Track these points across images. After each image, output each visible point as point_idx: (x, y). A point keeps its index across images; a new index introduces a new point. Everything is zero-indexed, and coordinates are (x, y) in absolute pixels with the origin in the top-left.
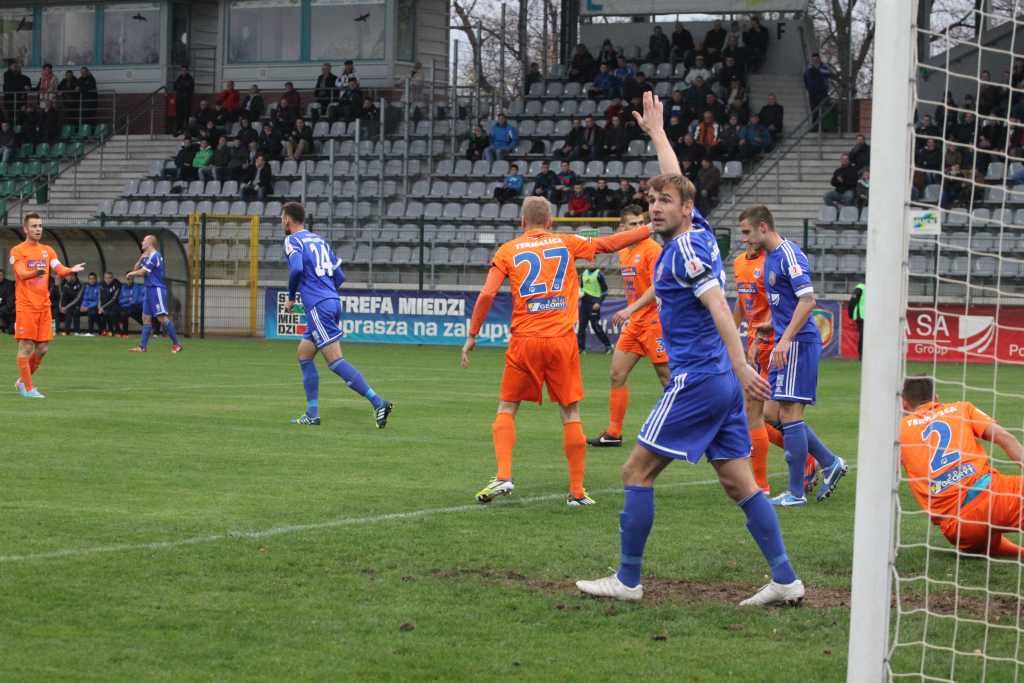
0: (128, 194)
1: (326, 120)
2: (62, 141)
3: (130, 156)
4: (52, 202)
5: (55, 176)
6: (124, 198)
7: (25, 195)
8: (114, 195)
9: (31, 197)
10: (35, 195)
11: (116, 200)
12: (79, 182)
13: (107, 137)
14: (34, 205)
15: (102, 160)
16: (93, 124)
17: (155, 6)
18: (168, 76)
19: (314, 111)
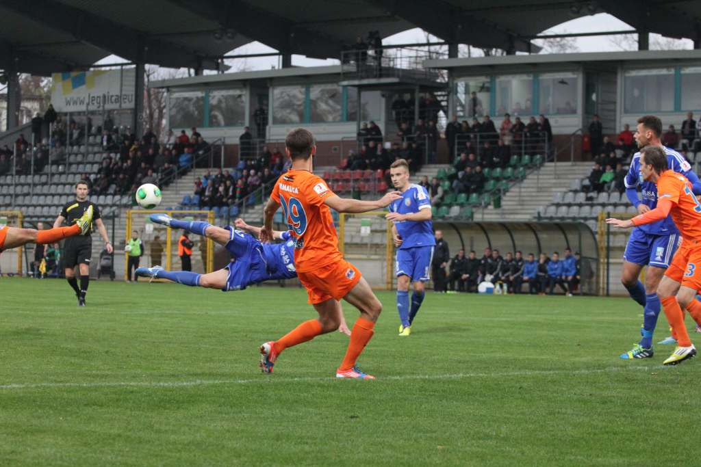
0: (556, 201)
1: (692, 151)
2: (511, 166)
3: (558, 176)
4: (504, 207)
5: (506, 191)
6: (553, 204)
7: (485, 203)
8: (547, 203)
9: (489, 204)
10: (492, 203)
11: (548, 206)
12: (523, 194)
13: (542, 165)
14: (491, 210)
15: (538, 179)
16: (532, 155)
17: (574, 74)
18: (583, 122)
19: (684, 145)
